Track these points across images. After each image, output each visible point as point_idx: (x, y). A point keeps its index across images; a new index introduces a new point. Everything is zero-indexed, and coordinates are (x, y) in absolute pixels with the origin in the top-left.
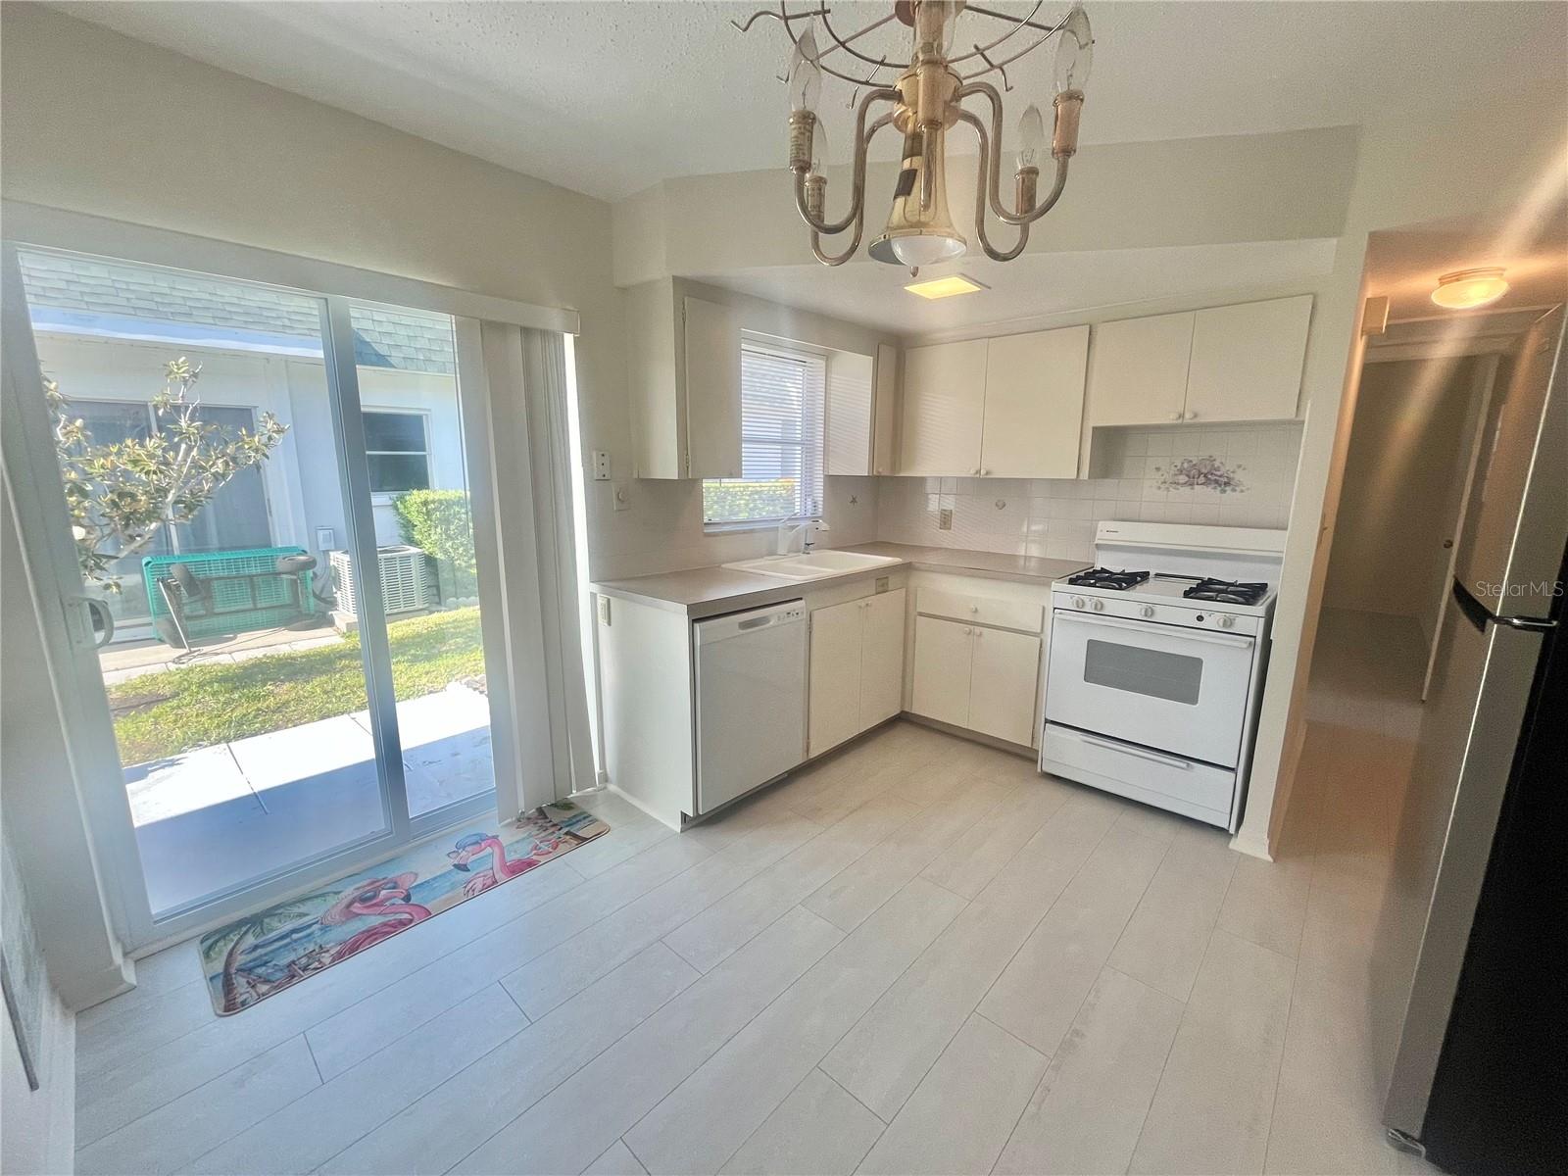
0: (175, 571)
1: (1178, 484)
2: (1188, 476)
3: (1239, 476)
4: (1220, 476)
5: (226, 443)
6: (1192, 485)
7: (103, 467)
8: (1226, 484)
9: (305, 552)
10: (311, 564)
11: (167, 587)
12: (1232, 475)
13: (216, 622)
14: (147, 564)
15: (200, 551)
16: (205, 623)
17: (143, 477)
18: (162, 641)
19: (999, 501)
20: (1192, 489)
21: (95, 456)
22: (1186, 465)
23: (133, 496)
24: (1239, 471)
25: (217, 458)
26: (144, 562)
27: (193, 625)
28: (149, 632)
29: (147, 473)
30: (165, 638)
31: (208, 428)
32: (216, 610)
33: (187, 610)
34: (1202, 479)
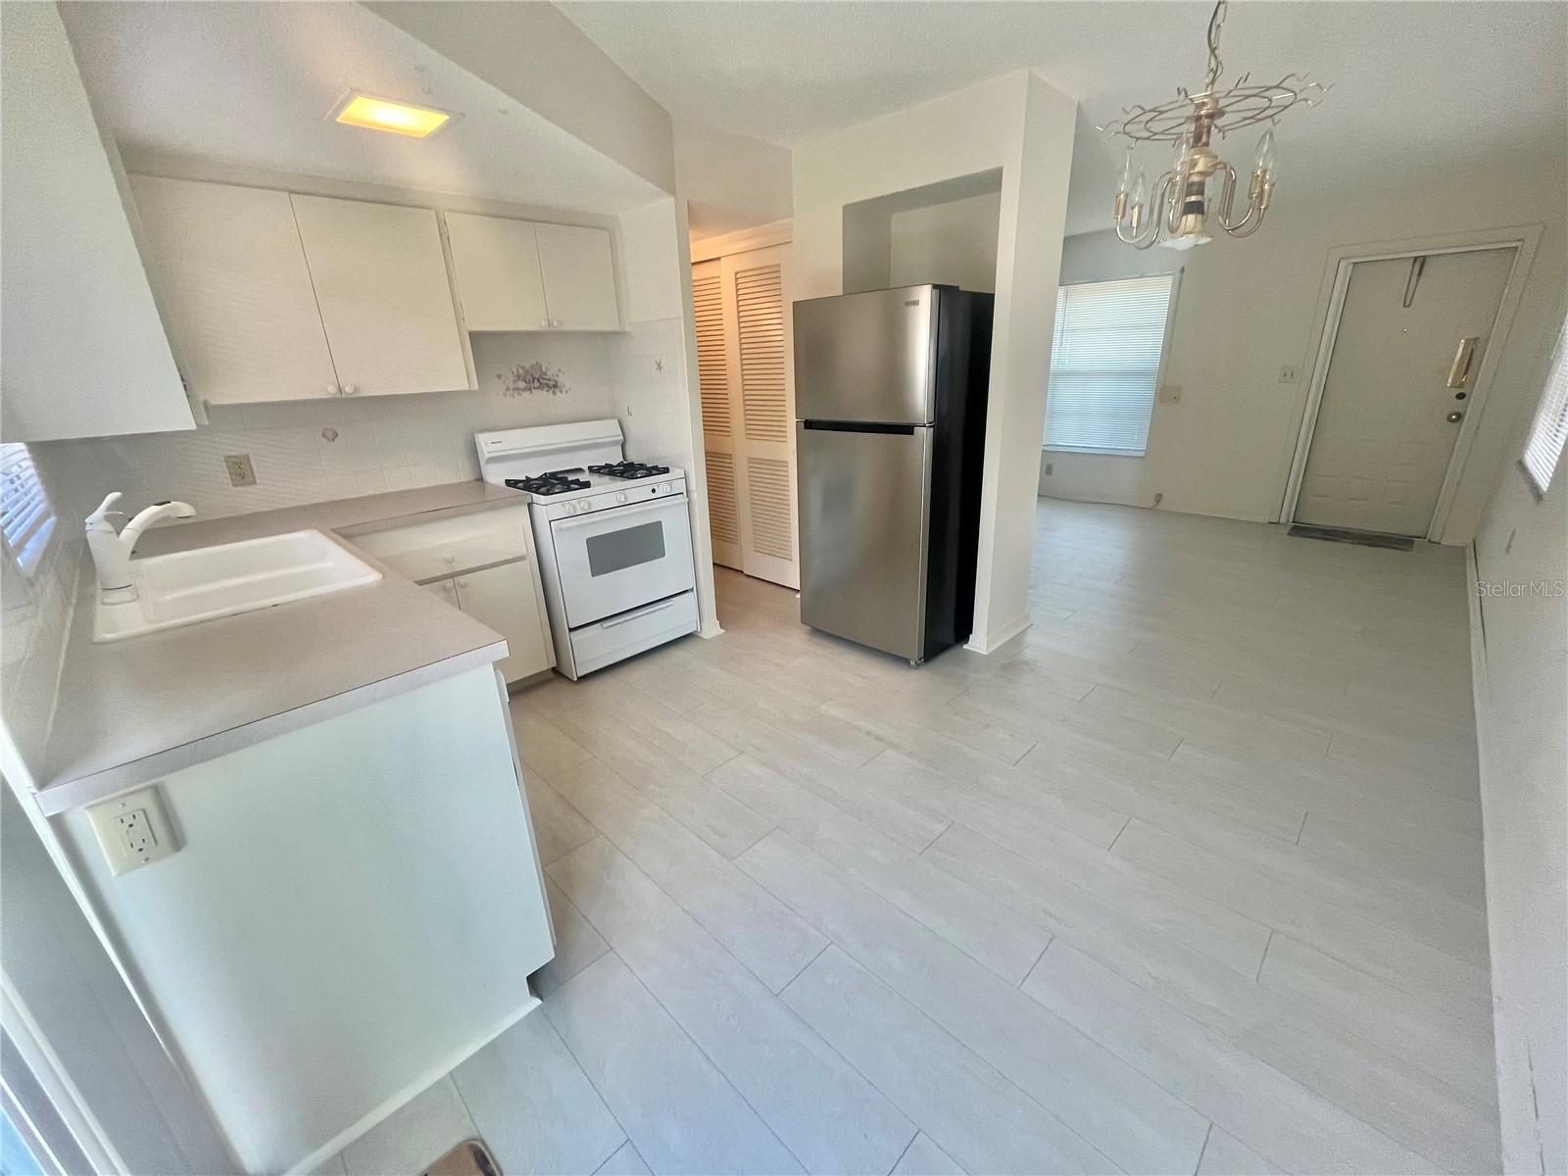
1: (519, 389)
2: (525, 381)
3: (561, 379)
4: (549, 380)
6: (530, 389)
8: (555, 386)
12: (556, 379)
19: (325, 430)
20: (531, 393)
22: (521, 371)
24: (560, 374)
34: (536, 384)
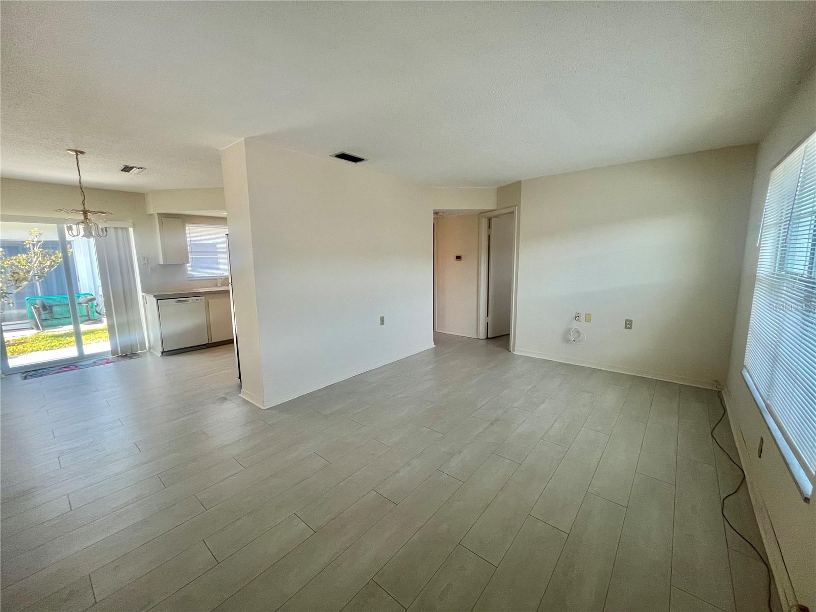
0: (38, 302)
5: (51, 255)
7: (8, 264)
9: (92, 295)
10: (94, 299)
11: (35, 308)
13: (55, 322)
14: (27, 300)
15: (49, 295)
16: (50, 322)
17: (22, 267)
18: (32, 328)
21: (5, 260)
23: (18, 273)
25: (48, 260)
26: (26, 299)
27: (45, 323)
28: (28, 326)
29: (23, 266)
30: (34, 327)
31: (45, 251)
32: (55, 317)
33: (43, 317)
